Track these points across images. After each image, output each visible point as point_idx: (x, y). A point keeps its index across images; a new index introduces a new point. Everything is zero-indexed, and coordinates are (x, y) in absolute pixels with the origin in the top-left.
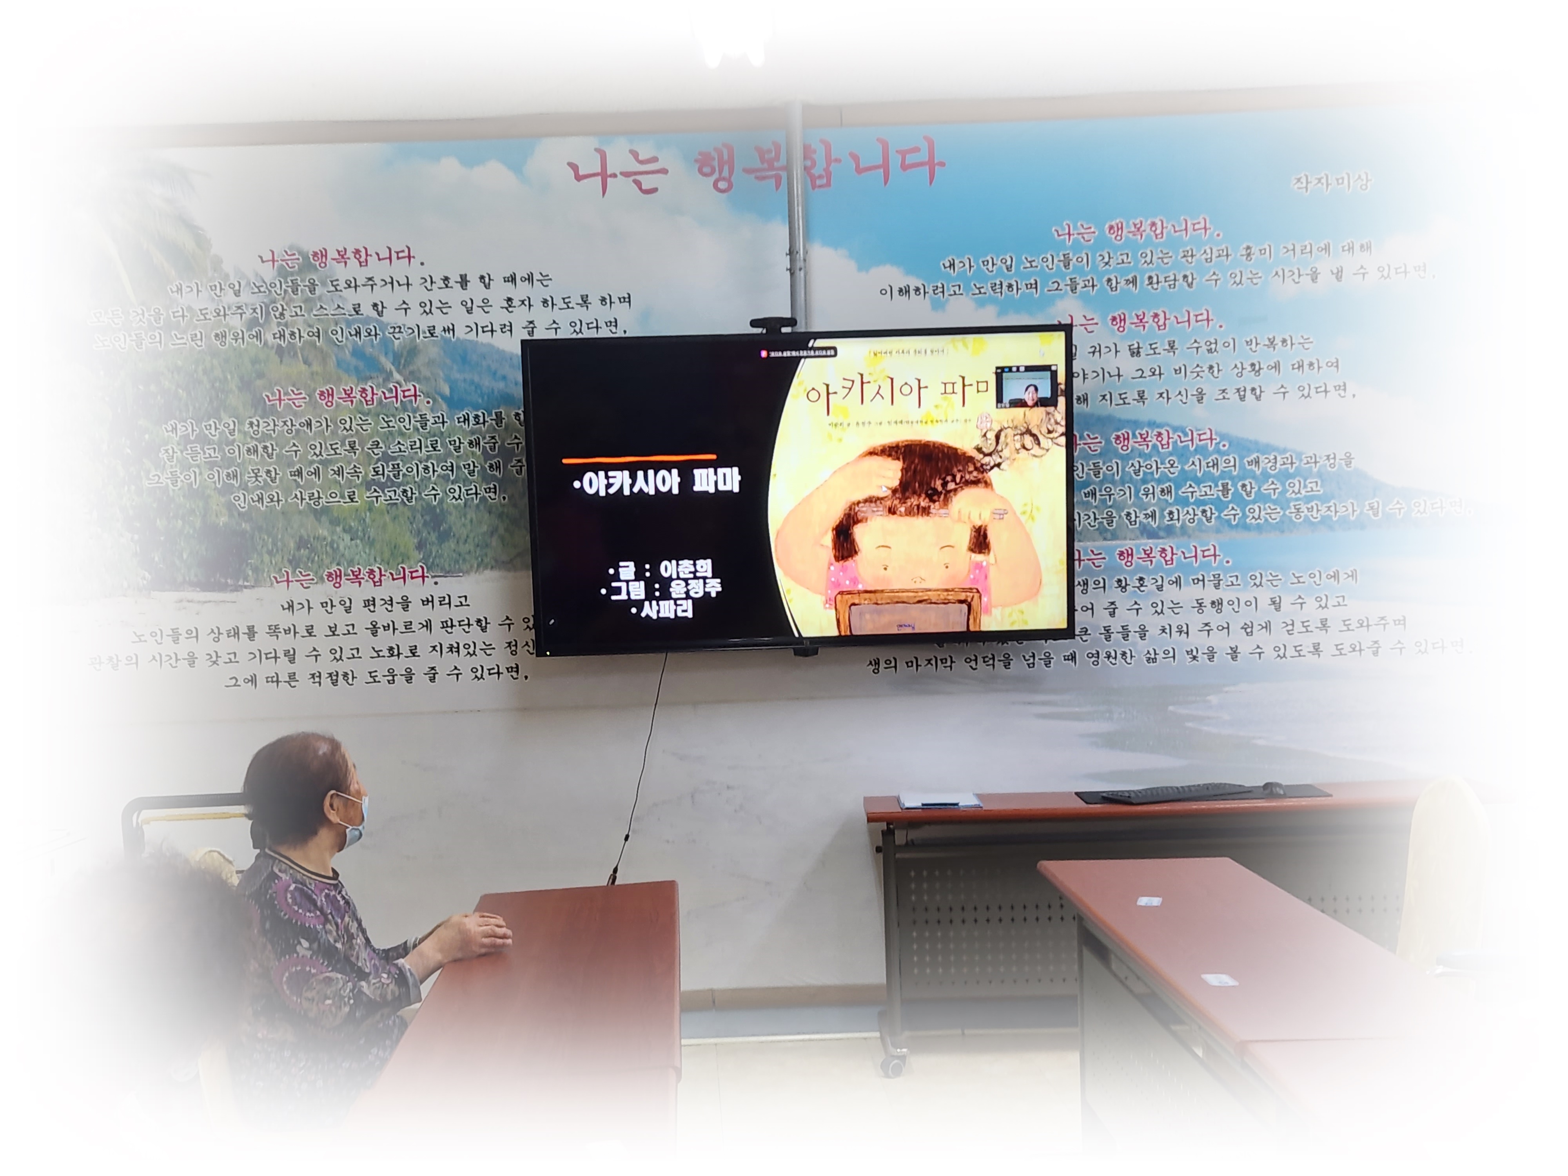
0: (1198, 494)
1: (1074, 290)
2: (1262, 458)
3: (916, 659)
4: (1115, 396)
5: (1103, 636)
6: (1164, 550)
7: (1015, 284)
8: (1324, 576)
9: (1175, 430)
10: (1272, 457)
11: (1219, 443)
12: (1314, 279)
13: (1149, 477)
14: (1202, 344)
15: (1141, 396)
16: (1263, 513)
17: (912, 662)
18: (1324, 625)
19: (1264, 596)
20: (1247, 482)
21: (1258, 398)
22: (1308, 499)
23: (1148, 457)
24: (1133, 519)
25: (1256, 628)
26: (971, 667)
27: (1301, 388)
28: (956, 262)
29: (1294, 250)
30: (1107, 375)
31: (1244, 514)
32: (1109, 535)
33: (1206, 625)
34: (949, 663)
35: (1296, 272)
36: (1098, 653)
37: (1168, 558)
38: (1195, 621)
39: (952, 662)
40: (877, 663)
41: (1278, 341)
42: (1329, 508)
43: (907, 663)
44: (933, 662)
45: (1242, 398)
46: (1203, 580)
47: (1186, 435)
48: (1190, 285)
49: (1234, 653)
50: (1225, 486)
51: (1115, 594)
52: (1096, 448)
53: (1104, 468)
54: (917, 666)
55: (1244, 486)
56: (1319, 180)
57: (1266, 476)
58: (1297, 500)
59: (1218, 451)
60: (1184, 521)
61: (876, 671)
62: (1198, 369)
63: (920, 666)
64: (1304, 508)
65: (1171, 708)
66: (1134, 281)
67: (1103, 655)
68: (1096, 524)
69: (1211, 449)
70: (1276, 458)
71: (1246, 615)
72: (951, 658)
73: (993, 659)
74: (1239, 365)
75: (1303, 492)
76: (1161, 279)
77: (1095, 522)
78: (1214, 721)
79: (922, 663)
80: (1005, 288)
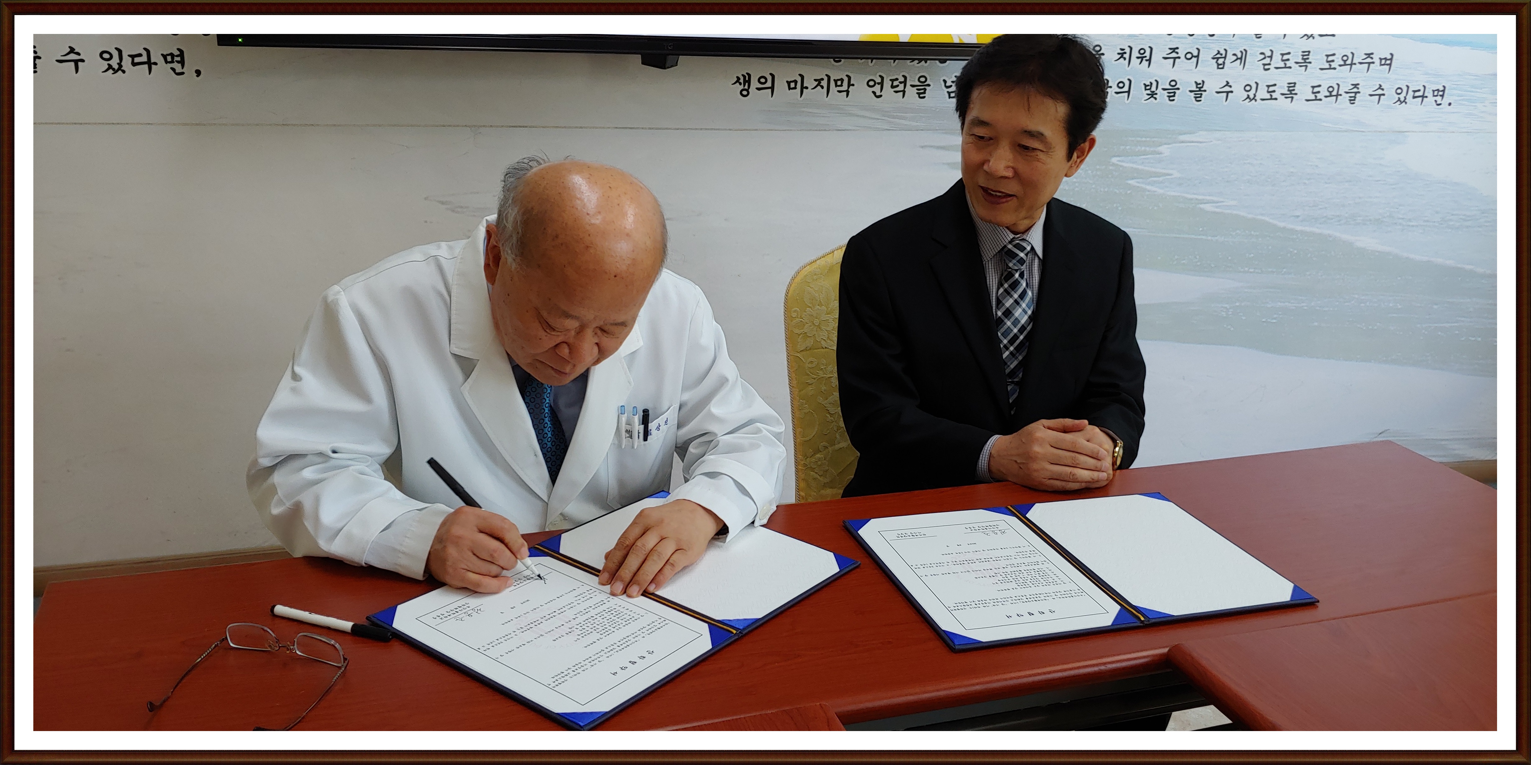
3: (802, 77)
17: (795, 82)
25: (1231, 57)
26: (874, 93)
33: (1174, 50)
34: (845, 87)
39: (849, 84)
40: (747, 81)
43: (788, 83)
44: (824, 83)
49: (1199, 91)
54: (803, 88)
61: (745, 93)
63: (807, 88)
72: (849, 78)
73: (905, 83)
78: (1161, 179)
79: (810, 83)
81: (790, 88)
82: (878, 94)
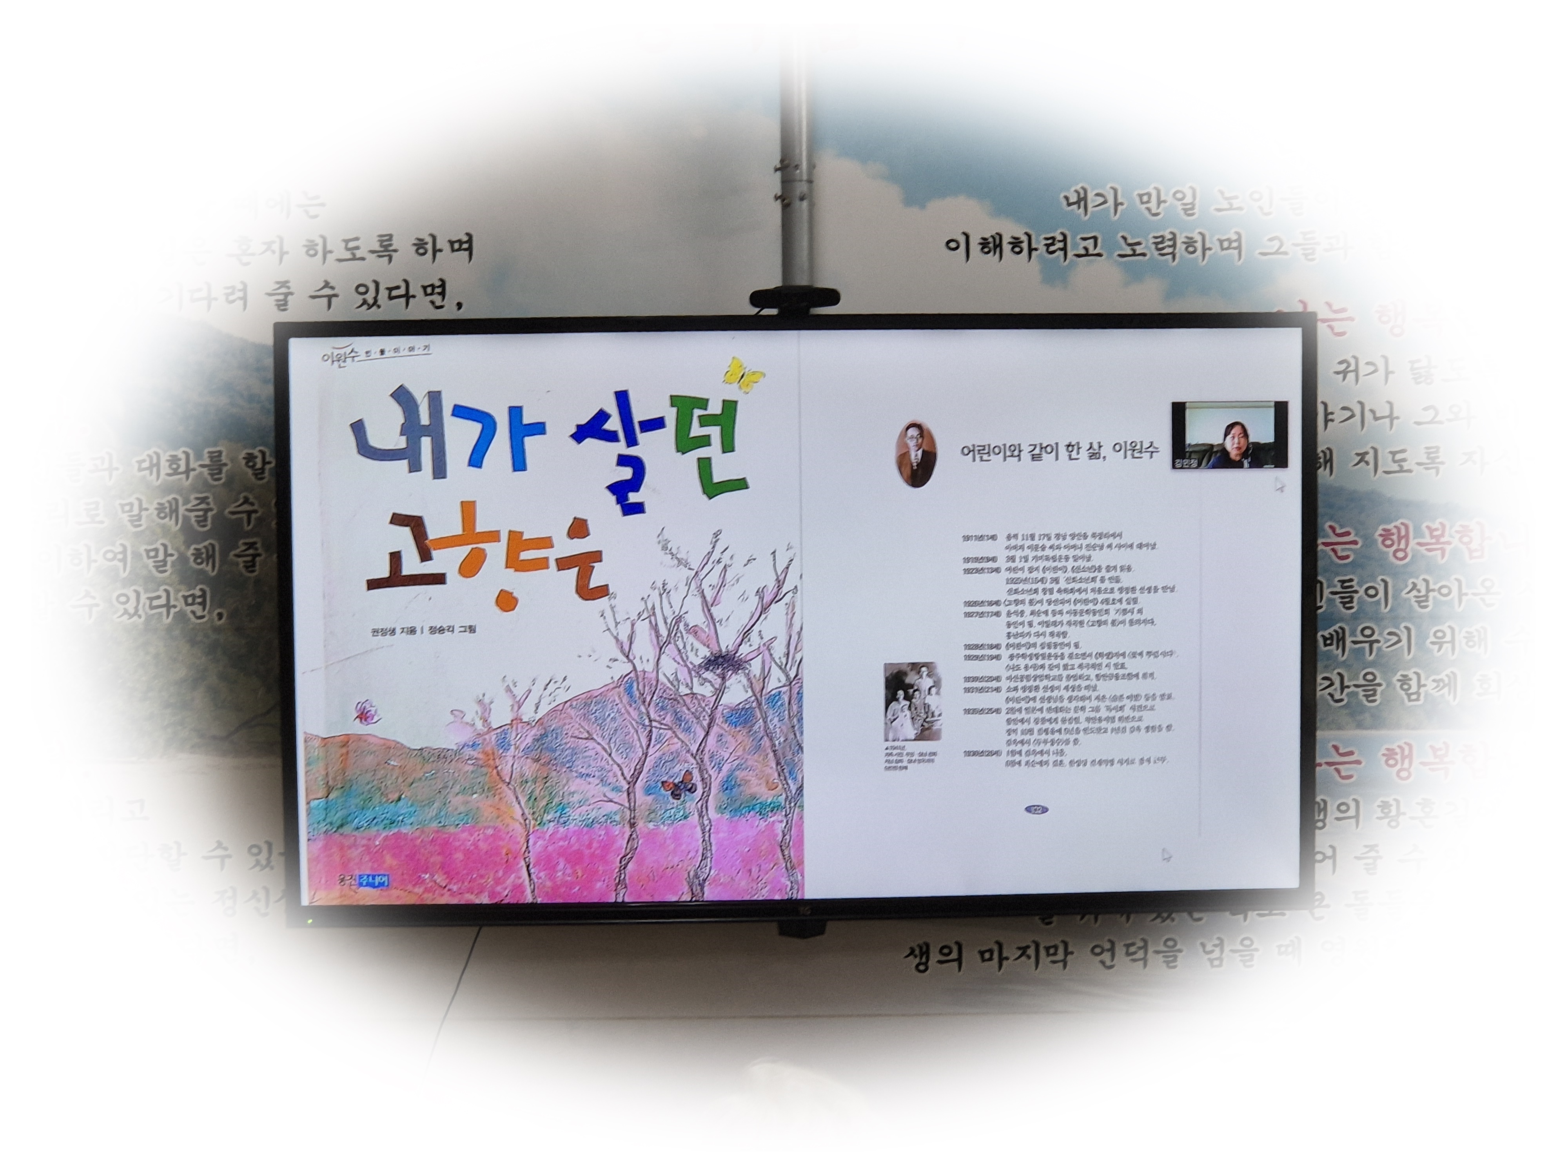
1: (1309, 254)
3: (1000, 945)
4: (1385, 456)
5: (1352, 910)
7: (1198, 238)
15: (1433, 457)
17: (991, 951)
24: (1414, 689)
26: (1103, 963)
28: (1090, 195)
30: (1367, 414)
34: (1060, 956)
39: (1067, 953)
40: (925, 951)
43: (982, 953)
44: (1031, 952)
52: (1344, 554)
53: (1362, 592)
54: (1001, 959)
61: (922, 968)
63: (1007, 958)
68: (1344, 696)
72: (1065, 945)
73: (1145, 948)
77: (1342, 693)
79: (1010, 952)
80: (1180, 247)
81: (983, 960)
82: (1108, 963)
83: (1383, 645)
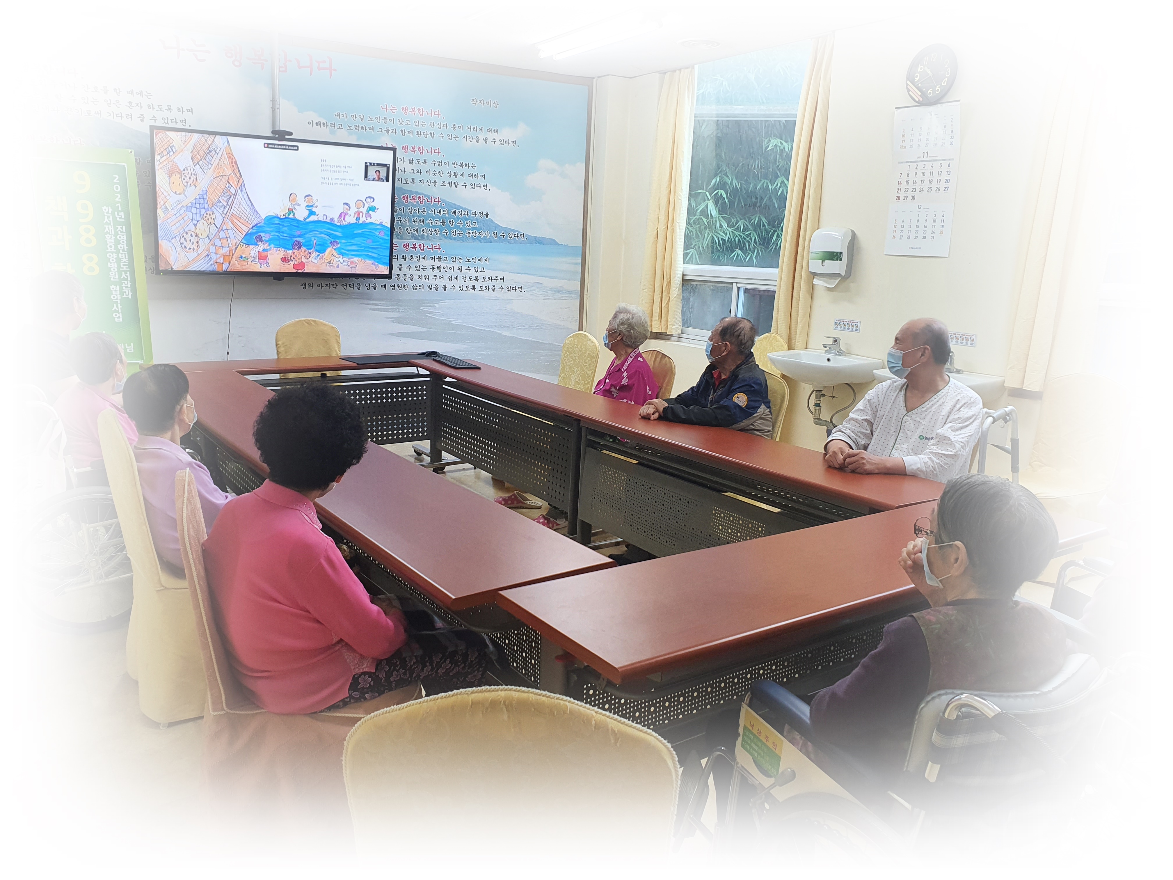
0: (433, 223)
1: (388, 133)
2: (457, 211)
3: (322, 283)
4: (403, 180)
5: (396, 278)
6: (420, 245)
7: (364, 127)
8: (477, 259)
9: (426, 196)
10: (460, 211)
11: (441, 203)
12: (477, 142)
13: (415, 214)
14: (436, 162)
15: (413, 180)
16: (457, 233)
17: (320, 285)
18: (477, 277)
19: (456, 266)
20: (451, 220)
21: (456, 187)
22: (473, 229)
23: (415, 206)
24: (409, 231)
25: (453, 278)
26: (344, 288)
27: (471, 185)
28: (340, 115)
29: (471, 128)
30: (400, 170)
31: (450, 232)
32: (400, 238)
33: (435, 276)
35: (471, 137)
36: (394, 285)
37: (422, 248)
38: (431, 274)
39: (336, 286)
40: (305, 284)
41: (464, 164)
42: (480, 233)
43: (318, 285)
44: (329, 285)
45: (451, 186)
46: (435, 258)
47: (429, 199)
48: (433, 137)
49: (445, 288)
50: (443, 221)
51: (401, 261)
53: (398, 209)
54: (322, 287)
55: (450, 221)
56: (481, 101)
57: (458, 218)
58: (469, 229)
59: (441, 207)
60: (428, 233)
61: (305, 288)
62: (435, 172)
64: (471, 233)
65: (421, 308)
66: (411, 132)
67: (396, 286)
69: (439, 205)
70: (462, 212)
71: (450, 273)
72: (336, 284)
73: (353, 285)
74: (450, 173)
75: (471, 226)
76: (422, 133)
78: (437, 314)
79: (324, 285)
80: (360, 128)
81: (318, 287)
82: (346, 289)
83: (403, 221)
